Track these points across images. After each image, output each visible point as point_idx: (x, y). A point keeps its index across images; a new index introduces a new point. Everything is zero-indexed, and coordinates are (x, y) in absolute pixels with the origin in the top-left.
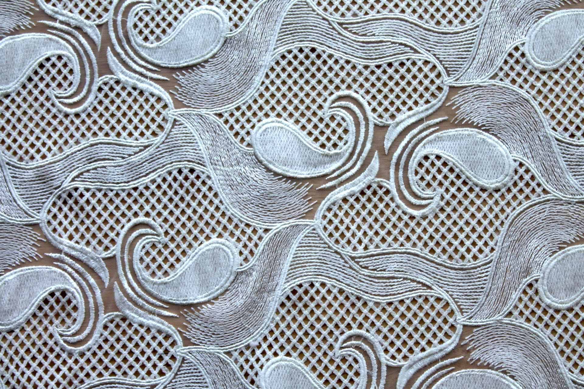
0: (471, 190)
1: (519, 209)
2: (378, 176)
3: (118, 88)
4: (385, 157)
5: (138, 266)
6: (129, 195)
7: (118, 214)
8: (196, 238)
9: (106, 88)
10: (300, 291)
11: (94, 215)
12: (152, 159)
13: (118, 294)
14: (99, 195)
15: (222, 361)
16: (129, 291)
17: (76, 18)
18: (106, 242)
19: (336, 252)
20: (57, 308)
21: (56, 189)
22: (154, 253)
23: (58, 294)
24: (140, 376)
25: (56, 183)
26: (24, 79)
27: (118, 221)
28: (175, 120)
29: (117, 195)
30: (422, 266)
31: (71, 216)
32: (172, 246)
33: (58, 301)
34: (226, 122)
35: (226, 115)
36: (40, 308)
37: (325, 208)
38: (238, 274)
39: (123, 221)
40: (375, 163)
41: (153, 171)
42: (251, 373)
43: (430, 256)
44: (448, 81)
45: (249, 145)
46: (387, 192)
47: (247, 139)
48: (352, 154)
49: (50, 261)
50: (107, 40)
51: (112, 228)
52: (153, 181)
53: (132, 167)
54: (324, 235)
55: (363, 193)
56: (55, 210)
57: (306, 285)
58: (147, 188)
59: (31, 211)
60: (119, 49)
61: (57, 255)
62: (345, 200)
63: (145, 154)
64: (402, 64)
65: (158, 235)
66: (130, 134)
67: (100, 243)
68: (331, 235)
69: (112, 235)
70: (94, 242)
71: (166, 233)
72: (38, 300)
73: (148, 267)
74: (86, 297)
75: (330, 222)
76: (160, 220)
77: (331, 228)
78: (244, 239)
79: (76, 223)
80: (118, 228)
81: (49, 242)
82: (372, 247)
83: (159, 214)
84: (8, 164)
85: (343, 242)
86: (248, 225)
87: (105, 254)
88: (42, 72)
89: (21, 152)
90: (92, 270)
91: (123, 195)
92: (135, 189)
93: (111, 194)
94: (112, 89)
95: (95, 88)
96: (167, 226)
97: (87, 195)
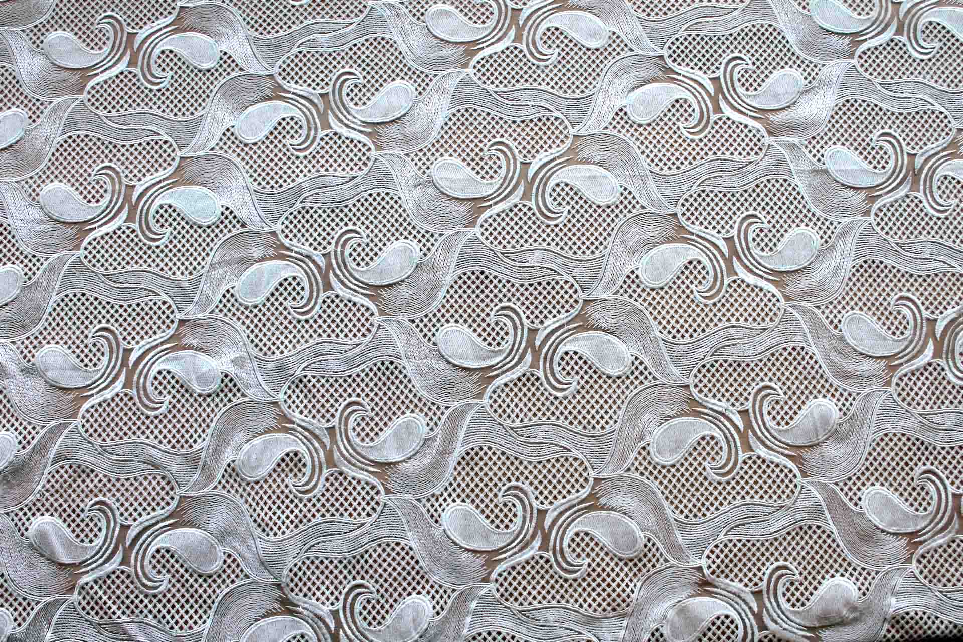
0: (600, 377)
1: (636, 391)
2: (531, 367)
3: (337, 301)
4: (536, 353)
5: (351, 434)
6: (345, 381)
7: (336, 395)
8: (394, 413)
9: (328, 301)
10: (473, 453)
11: (318, 396)
12: (362, 354)
13: (336, 455)
14: (323, 381)
15: (414, 506)
16: (345, 452)
17: (307, 249)
18: (328, 416)
19: (499, 424)
20: (291, 465)
21: (291, 376)
22: (363, 424)
23: (292, 455)
24: (353, 517)
25: (291, 372)
26: (268, 295)
27: (336, 400)
28: (379, 325)
29: (336, 381)
30: (563, 434)
31: (302, 396)
32: (377, 419)
33: (292, 460)
34: (418, 326)
35: (417, 321)
36: (279, 465)
37: (491, 391)
38: (426, 440)
39: (340, 400)
40: (529, 357)
41: (363, 363)
42: (436, 515)
43: (569, 427)
44: (582, 296)
45: (434, 344)
46: (538, 379)
47: (433, 339)
48: (511, 350)
49: (287, 430)
50: (329, 266)
51: (332, 406)
52: (363, 371)
53: (347, 360)
54: (491, 411)
55: (519, 380)
56: (290, 392)
57: (477, 449)
58: (358, 376)
59: (272, 393)
60: (338, 272)
61: (291, 426)
62: (506, 385)
63: (357, 350)
64: (548, 284)
65: (366, 411)
66: (346, 335)
67: (323, 416)
68: (495, 411)
69: (332, 411)
70: (319, 416)
71: (373, 409)
72: (277, 458)
73: (358, 435)
74: (313, 458)
75: (495, 401)
76: (367, 400)
77: (495, 406)
78: (431, 414)
79: (306, 401)
80: (336, 405)
81: (285, 416)
82: (526, 420)
83: (367, 395)
84: (255, 357)
85: (505, 416)
86: (433, 404)
87: (327, 425)
88: (281, 289)
89: (265, 349)
90: (317, 437)
91: (341, 381)
92: (350, 376)
93: (331, 380)
94: (332, 302)
95: (320, 301)
96: (372, 404)
97: (314, 381)
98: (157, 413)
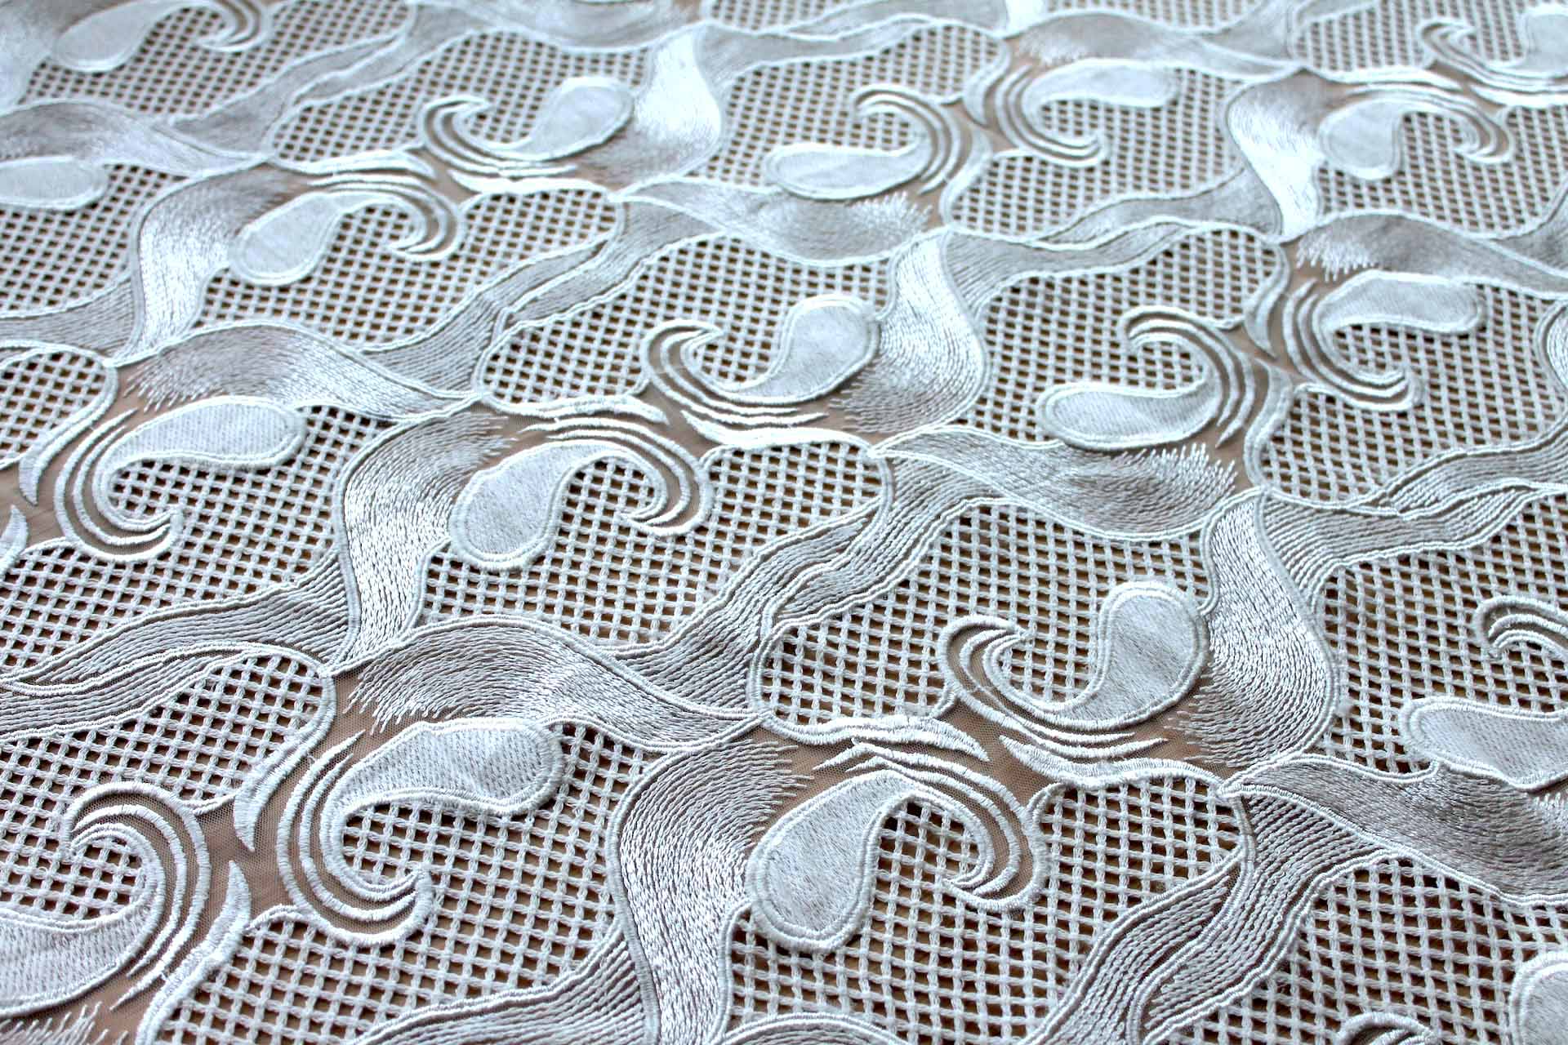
0: (1446, 344)
3: (746, 461)
5: (1017, 696)
6: (901, 598)
7: (905, 638)
8: (1082, 605)
9: (724, 470)
10: (1340, 587)
11: (860, 660)
12: (895, 529)
14: (844, 625)
15: (1316, 768)
17: (588, 401)
18: (921, 689)
19: (1336, 512)
20: (919, 842)
21: (752, 650)
22: (1027, 663)
23: (902, 815)
24: (1191, 871)
25: (745, 641)
26: (554, 522)
27: (915, 648)
28: (889, 461)
29: (879, 609)
30: (1483, 468)
32: (1050, 636)
33: (911, 830)
34: (979, 425)
35: (971, 417)
36: (884, 864)
37: (1256, 462)
39: (925, 642)
41: (914, 545)
42: (1387, 755)
43: (1483, 449)
44: (1270, 239)
45: (1047, 438)
46: (1330, 400)
47: (1036, 431)
48: (1225, 376)
50: (671, 408)
51: (914, 663)
52: (927, 559)
53: (871, 554)
54: (1295, 498)
55: (1295, 416)
56: (775, 688)
57: (1340, 576)
58: (925, 574)
59: (728, 712)
60: (703, 410)
61: (847, 754)
62: (1277, 439)
63: (877, 526)
64: (1184, 246)
65: (1010, 632)
66: (825, 512)
67: (910, 696)
68: (1304, 493)
69: (923, 673)
70: (898, 701)
71: (1022, 622)
72: (866, 851)
73: (1037, 689)
74: (959, 796)
75: (1285, 477)
76: (992, 609)
77: (1295, 485)
78: (1168, 565)
79: (837, 687)
80: (924, 657)
81: (805, 746)
82: (1385, 478)
83: (982, 601)
84: (619, 658)
85: (1334, 493)
86: (1154, 544)
87: (936, 709)
88: (582, 498)
89: (633, 629)
90: (933, 749)
91: (890, 603)
92: (904, 584)
93: (865, 613)
94: (735, 467)
95: (702, 478)
96: (1012, 612)
97: (822, 634)
98: (410, 923)
